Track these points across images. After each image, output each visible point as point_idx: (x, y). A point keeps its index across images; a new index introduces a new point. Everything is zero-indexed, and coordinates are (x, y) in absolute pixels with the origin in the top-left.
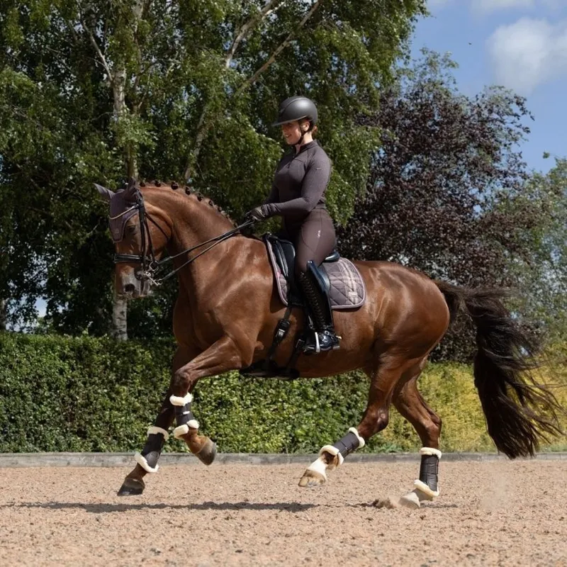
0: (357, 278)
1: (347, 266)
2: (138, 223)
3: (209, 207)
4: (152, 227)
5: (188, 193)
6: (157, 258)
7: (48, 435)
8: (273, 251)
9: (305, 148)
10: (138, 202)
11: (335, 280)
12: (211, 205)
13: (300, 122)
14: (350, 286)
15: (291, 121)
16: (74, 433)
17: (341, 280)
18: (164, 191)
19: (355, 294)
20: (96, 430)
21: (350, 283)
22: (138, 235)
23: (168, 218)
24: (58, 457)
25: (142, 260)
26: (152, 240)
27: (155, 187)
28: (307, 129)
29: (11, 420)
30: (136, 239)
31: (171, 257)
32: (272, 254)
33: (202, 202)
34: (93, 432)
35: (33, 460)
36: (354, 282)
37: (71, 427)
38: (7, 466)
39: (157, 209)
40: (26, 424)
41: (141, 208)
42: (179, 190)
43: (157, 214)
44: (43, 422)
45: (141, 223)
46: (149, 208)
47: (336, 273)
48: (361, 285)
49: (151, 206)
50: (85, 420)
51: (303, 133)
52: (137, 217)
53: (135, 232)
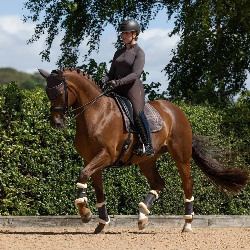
1: (151, 108)
2: (64, 92)
3: (92, 82)
4: (70, 94)
5: (84, 75)
9: (132, 47)
10: (64, 80)
12: (93, 81)
13: (132, 32)
14: (156, 119)
17: (151, 117)
19: (158, 124)
21: (155, 117)
23: (76, 88)
28: (135, 37)
30: (63, 100)
36: (157, 117)
39: (72, 84)
41: (65, 84)
46: (68, 83)
48: (160, 118)
51: (133, 39)
52: (63, 88)
53: (62, 96)
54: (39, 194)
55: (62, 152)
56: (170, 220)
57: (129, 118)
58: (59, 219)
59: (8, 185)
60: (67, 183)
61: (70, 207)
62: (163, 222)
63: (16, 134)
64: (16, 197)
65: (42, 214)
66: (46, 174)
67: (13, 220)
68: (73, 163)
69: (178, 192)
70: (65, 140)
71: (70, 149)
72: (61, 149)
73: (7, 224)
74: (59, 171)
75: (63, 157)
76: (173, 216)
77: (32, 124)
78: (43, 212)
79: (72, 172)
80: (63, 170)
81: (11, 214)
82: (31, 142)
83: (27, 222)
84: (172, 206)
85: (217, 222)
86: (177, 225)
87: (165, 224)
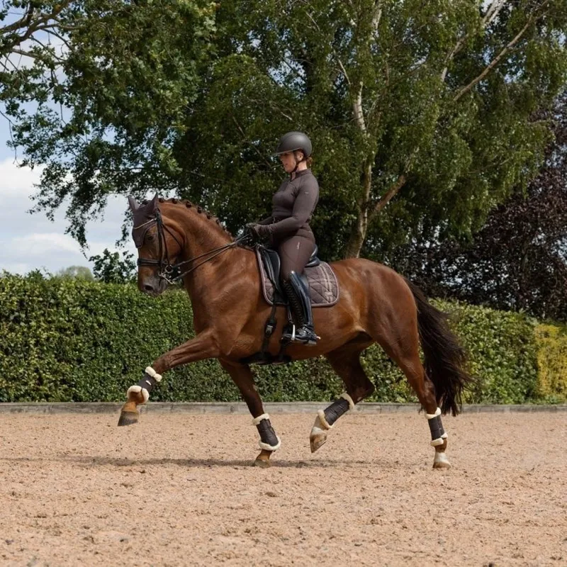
0: (333, 280)
1: (325, 270)
2: (157, 233)
4: (168, 237)
5: (199, 212)
6: (172, 262)
7: (299, 387)
8: (262, 259)
9: (299, 174)
10: (156, 215)
11: (313, 283)
13: (295, 153)
14: (327, 286)
15: (287, 152)
16: (318, 386)
17: (319, 282)
18: (180, 208)
19: (330, 293)
20: (333, 383)
21: (326, 284)
22: (156, 242)
23: (182, 229)
24: (311, 406)
25: (159, 263)
26: (168, 247)
27: (172, 204)
28: (301, 159)
29: (273, 375)
30: (155, 247)
31: (184, 262)
32: (261, 261)
33: (210, 221)
34: (331, 385)
35: (293, 408)
36: (330, 284)
37: (315, 381)
38: (274, 414)
39: (171, 221)
40: (283, 377)
41: (159, 221)
42: (192, 208)
43: (171, 226)
44: (295, 376)
45: (159, 234)
46: (165, 220)
47: (315, 276)
48: (335, 285)
49: (167, 218)
50: (325, 374)
51: (298, 163)
52: (155, 228)
53: (153, 240)
54: (73, 381)
55: (94, 339)
56: (196, 407)
57: (272, 282)
58: (95, 406)
59: (44, 372)
60: (99, 370)
61: (102, 394)
62: (190, 409)
63: (53, 322)
64: (52, 384)
65: (76, 401)
66: (80, 361)
67: (53, 406)
68: (105, 350)
69: (201, 379)
70: (97, 327)
71: (102, 337)
72: (94, 336)
73: (47, 411)
74: (93, 358)
75: (96, 345)
76: (196, 403)
77: (68, 312)
78: (77, 398)
79: (104, 359)
80: (95, 357)
81: (48, 401)
82: (65, 330)
83: (66, 409)
84: (195, 393)
85: (239, 409)
86: (202, 412)
87: (192, 411)
